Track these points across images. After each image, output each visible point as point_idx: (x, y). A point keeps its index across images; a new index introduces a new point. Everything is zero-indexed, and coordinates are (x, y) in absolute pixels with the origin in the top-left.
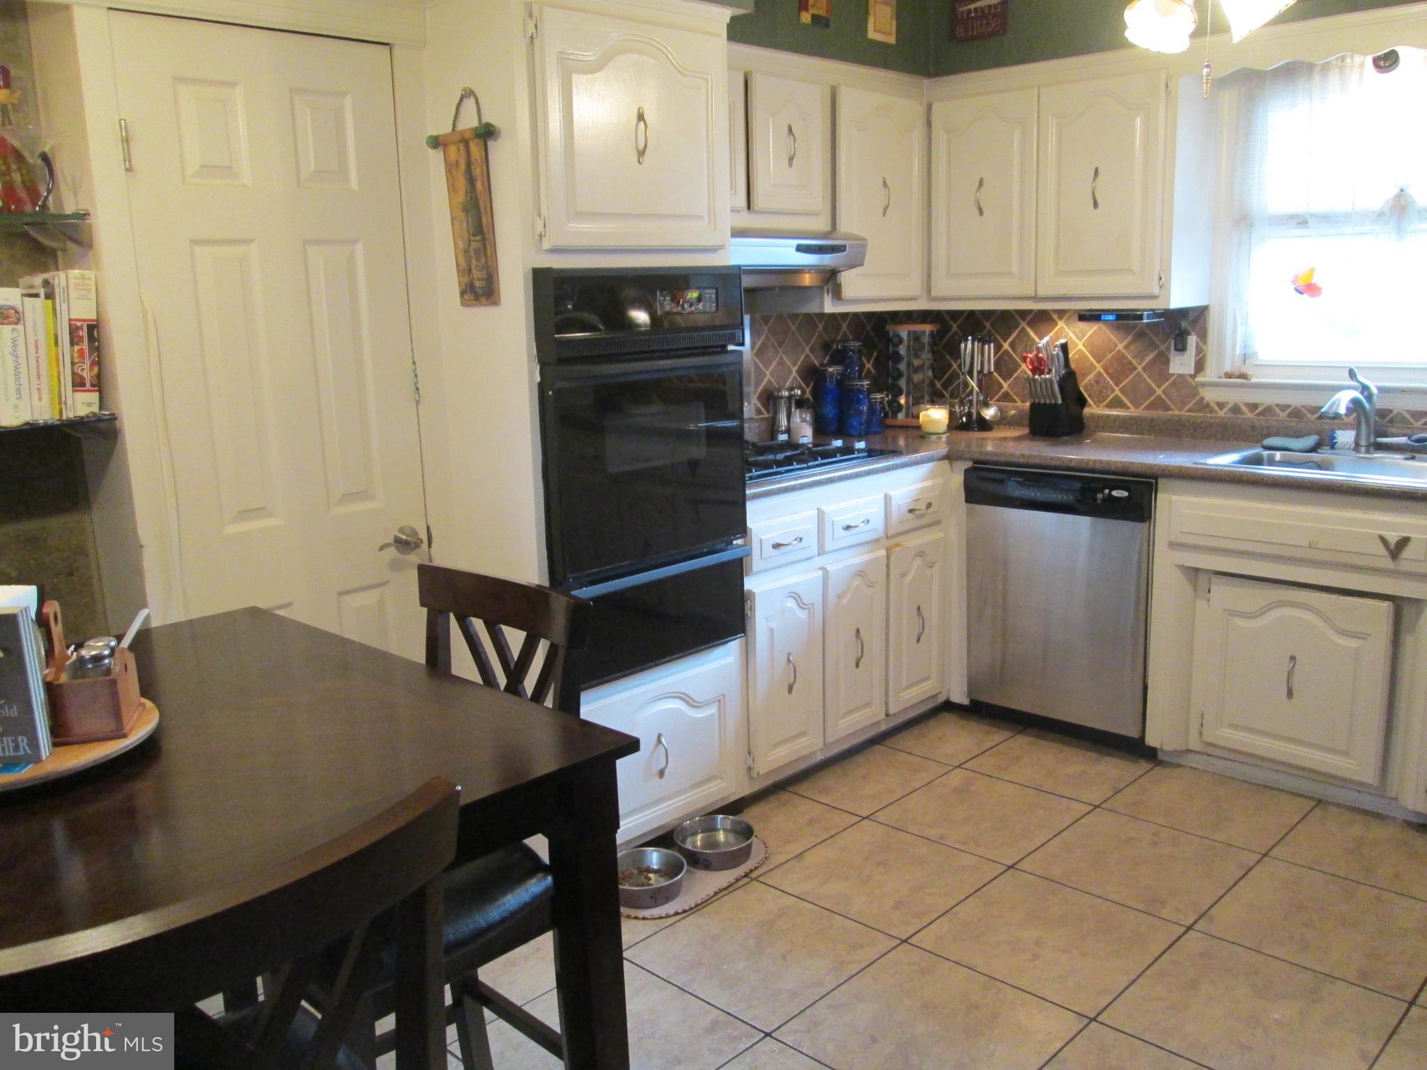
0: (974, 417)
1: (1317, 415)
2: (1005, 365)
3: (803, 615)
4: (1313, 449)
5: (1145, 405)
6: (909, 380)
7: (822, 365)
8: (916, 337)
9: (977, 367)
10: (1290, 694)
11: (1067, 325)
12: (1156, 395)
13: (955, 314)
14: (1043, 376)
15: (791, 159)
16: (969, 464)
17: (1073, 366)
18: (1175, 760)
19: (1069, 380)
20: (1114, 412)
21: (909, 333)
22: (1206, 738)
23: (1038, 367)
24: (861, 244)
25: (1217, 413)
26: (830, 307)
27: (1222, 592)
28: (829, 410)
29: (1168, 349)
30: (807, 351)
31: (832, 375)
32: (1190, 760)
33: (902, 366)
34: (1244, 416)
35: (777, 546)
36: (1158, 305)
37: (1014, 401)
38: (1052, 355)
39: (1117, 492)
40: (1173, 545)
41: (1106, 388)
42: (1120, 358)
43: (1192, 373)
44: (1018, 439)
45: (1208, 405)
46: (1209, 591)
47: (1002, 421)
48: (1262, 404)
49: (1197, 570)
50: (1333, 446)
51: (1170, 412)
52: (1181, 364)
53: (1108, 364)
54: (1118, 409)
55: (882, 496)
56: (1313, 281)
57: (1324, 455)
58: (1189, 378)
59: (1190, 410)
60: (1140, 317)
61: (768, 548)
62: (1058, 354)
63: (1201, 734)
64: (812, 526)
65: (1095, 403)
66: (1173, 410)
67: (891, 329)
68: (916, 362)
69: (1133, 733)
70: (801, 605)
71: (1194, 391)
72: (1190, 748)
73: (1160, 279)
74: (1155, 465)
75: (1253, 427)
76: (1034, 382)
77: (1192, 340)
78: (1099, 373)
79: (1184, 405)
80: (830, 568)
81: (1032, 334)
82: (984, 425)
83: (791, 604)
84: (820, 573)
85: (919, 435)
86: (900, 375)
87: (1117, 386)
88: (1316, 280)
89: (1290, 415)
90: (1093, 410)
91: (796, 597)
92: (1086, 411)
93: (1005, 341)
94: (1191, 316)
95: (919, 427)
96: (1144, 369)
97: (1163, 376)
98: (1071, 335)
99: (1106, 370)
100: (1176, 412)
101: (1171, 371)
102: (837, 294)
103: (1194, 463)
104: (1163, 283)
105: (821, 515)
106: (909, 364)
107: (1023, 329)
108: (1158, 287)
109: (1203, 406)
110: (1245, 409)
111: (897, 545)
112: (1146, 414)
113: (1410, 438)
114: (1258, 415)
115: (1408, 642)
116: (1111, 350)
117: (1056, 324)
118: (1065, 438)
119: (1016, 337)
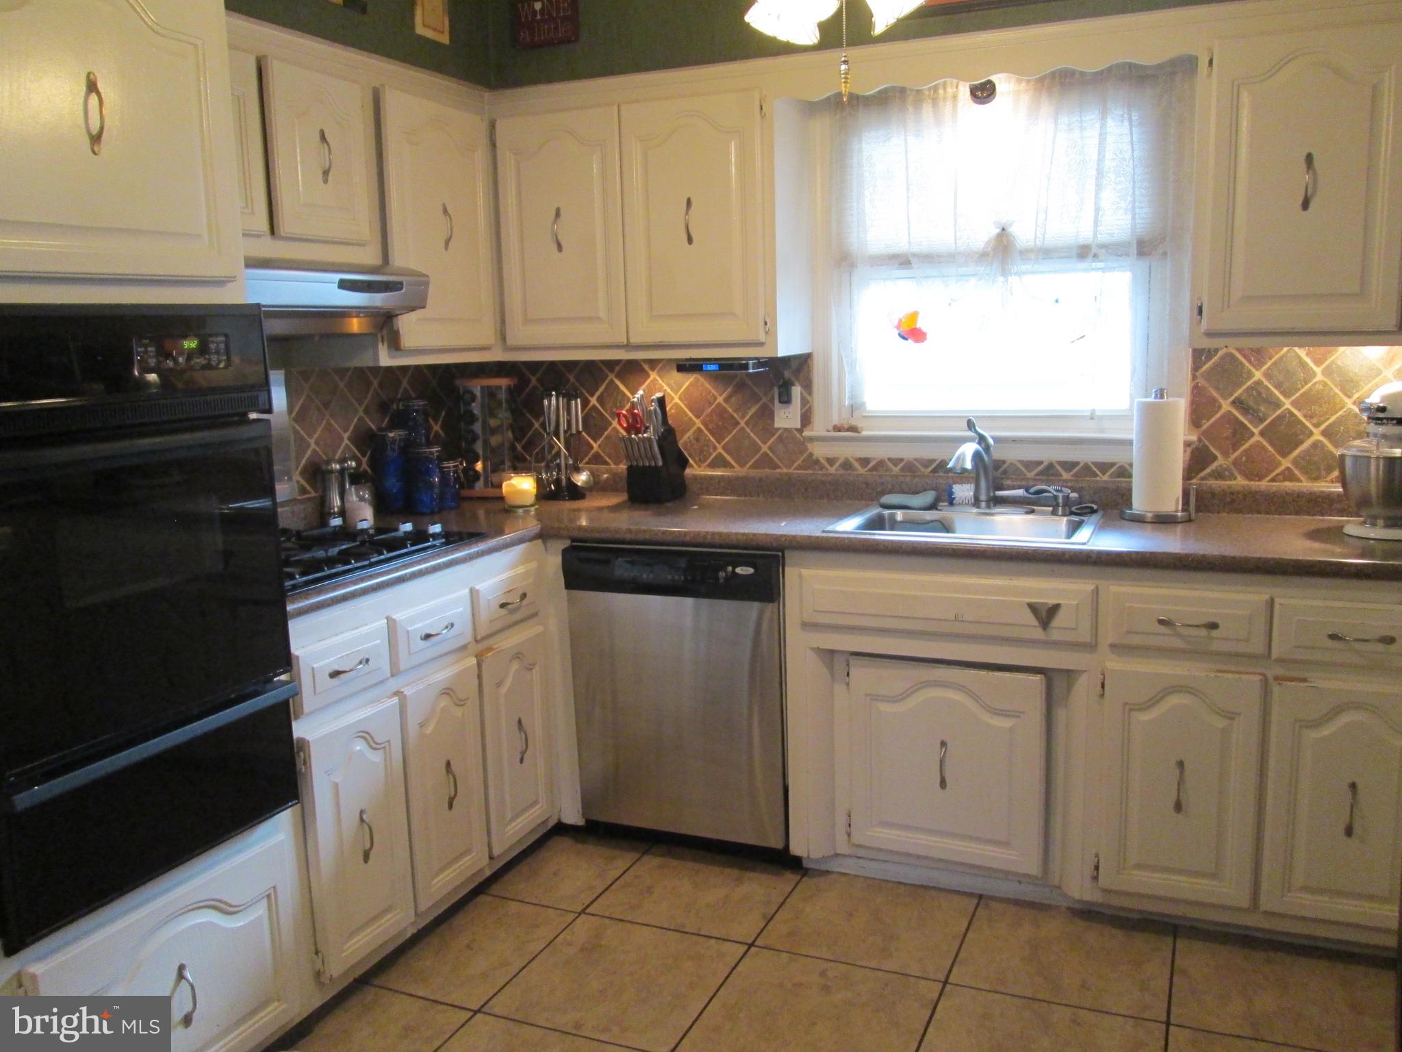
0: (564, 483)
1: (930, 469)
2: (594, 423)
3: (376, 757)
4: (933, 507)
5: (750, 464)
6: (486, 443)
7: (380, 429)
8: (490, 393)
9: (563, 426)
10: (943, 783)
11: (660, 376)
12: (761, 452)
13: (534, 366)
14: (640, 435)
15: (326, 173)
16: (567, 543)
17: (671, 422)
18: (823, 867)
19: (668, 437)
20: (718, 473)
21: (482, 388)
22: (856, 838)
23: (635, 425)
24: (422, 282)
25: (827, 469)
26: (386, 359)
27: (861, 674)
28: (392, 483)
29: (772, 400)
30: (361, 413)
31: (394, 441)
32: (835, 866)
33: (477, 427)
34: (855, 473)
35: (335, 674)
36: (763, 353)
37: (607, 463)
38: (650, 410)
39: (742, 570)
40: (806, 626)
41: (707, 445)
42: (721, 412)
43: (799, 427)
44: (614, 508)
45: (817, 462)
46: (848, 675)
47: (597, 486)
48: (874, 459)
49: (832, 652)
50: (951, 503)
51: (778, 470)
52: (786, 418)
53: (708, 419)
54: (723, 469)
55: (467, 591)
56: (918, 325)
57: (943, 513)
58: (795, 432)
59: (799, 468)
60: (746, 367)
61: (325, 682)
62: (655, 410)
63: (849, 835)
64: (381, 642)
65: (695, 462)
66: (780, 467)
67: (459, 383)
68: (493, 423)
69: (775, 843)
70: (374, 745)
71: (801, 446)
72: (838, 852)
73: (766, 323)
74: (782, 536)
75: (867, 484)
76: (630, 441)
77: (797, 391)
78: (699, 430)
79: (794, 462)
80: (408, 691)
81: (622, 387)
82: (575, 493)
83: (359, 746)
84: (395, 700)
85: (504, 509)
86: (475, 438)
87: (719, 443)
89: (902, 469)
90: (695, 470)
91: (366, 736)
92: (688, 471)
93: (592, 396)
94: (794, 365)
95: (501, 498)
96: (747, 423)
97: (769, 430)
98: (666, 387)
99: (706, 426)
100: (785, 470)
101: (777, 425)
102: (395, 343)
103: (824, 532)
104: (769, 325)
105: (391, 623)
106: (485, 424)
107: (612, 382)
108: (764, 333)
109: (813, 463)
110: (856, 465)
111: (490, 649)
112: (754, 473)
113: (1027, 491)
114: (870, 470)
115: (1061, 715)
116: (710, 404)
117: (648, 376)
118: (669, 504)
119: (604, 391)
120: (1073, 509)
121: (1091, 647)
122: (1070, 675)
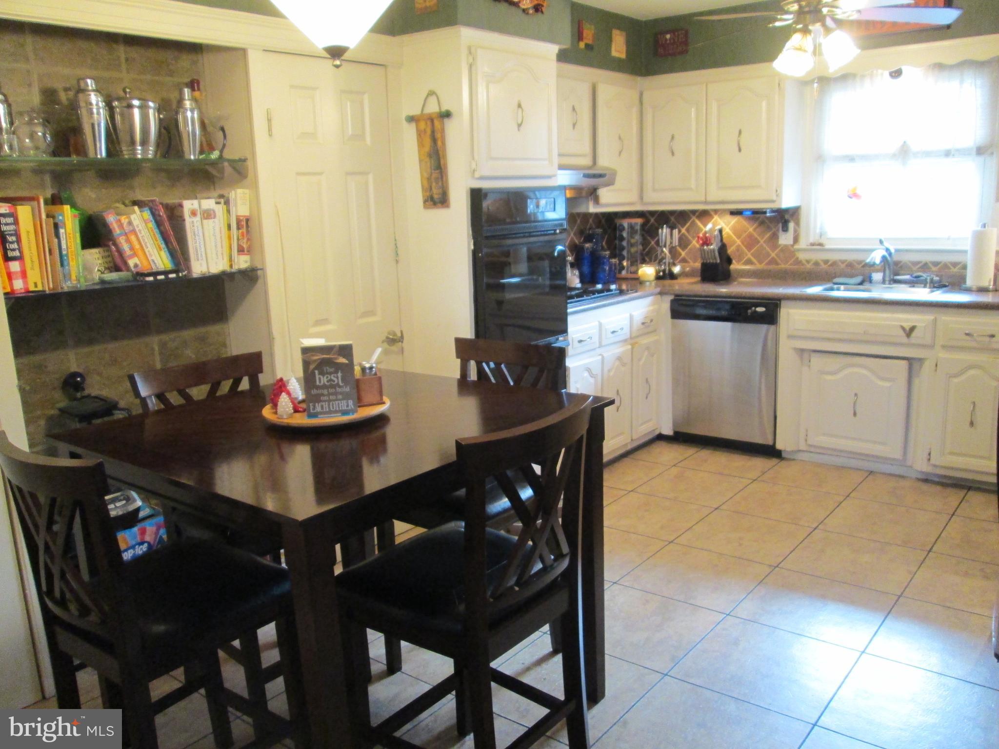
0: (667, 272)
1: (861, 266)
2: (684, 242)
3: (592, 380)
4: (861, 283)
5: (765, 262)
6: (628, 252)
7: (580, 243)
8: (631, 227)
9: (668, 243)
10: (855, 414)
11: (720, 218)
12: (771, 257)
13: (652, 213)
14: (709, 247)
15: (574, 125)
16: (672, 297)
17: (725, 241)
18: (792, 457)
19: (723, 248)
20: (747, 267)
21: (628, 224)
22: (809, 442)
23: (706, 242)
24: (614, 174)
25: (806, 266)
26: (592, 209)
27: (816, 360)
28: (586, 269)
29: (778, 230)
30: (572, 235)
31: (588, 249)
32: (800, 456)
33: (624, 243)
34: (821, 267)
35: (580, 341)
36: (775, 206)
37: (689, 262)
38: (714, 235)
39: (759, 309)
40: (790, 337)
41: (743, 253)
42: (750, 236)
43: (792, 244)
44: (695, 283)
45: (801, 262)
46: (810, 361)
48: (831, 260)
49: (802, 350)
50: (871, 281)
51: (780, 266)
52: (785, 239)
53: (743, 240)
54: (750, 265)
55: (628, 315)
57: (867, 286)
58: (790, 246)
59: (791, 264)
60: (765, 213)
61: (576, 344)
63: (806, 440)
64: (595, 331)
65: (737, 262)
67: (618, 222)
68: (633, 241)
69: (770, 442)
70: (592, 375)
72: (800, 449)
73: (777, 191)
74: (779, 294)
75: (827, 273)
76: (703, 250)
77: (791, 225)
78: (739, 245)
79: (788, 262)
80: (605, 355)
81: (699, 224)
82: (672, 276)
83: (586, 374)
84: (600, 357)
85: (637, 283)
86: (623, 248)
87: (749, 251)
88: (858, 192)
89: (846, 265)
90: (735, 266)
91: (589, 370)
92: (732, 267)
93: (683, 228)
94: (791, 213)
95: (637, 279)
96: (765, 242)
97: (775, 246)
98: (723, 223)
99: (743, 243)
100: (783, 266)
101: (780, 243)
102: (596, 200)
103: (801, 292)
104: (778, 193)
105: (600, 325)
106: (628, 242)
107: (694, 221)
108: (775, 196)
109: (798, 262)
110: (822, 264)
111: (636, 343)
112: (766, 267)
113: (911, 276)
114: (829, 266)
115: (916, 382)
116: (745, 232)
117: (713, 218)
118: (721, 282)
119: (689, 226)
120: (935, 285)
121: (932, 347)
122: (921, 360)
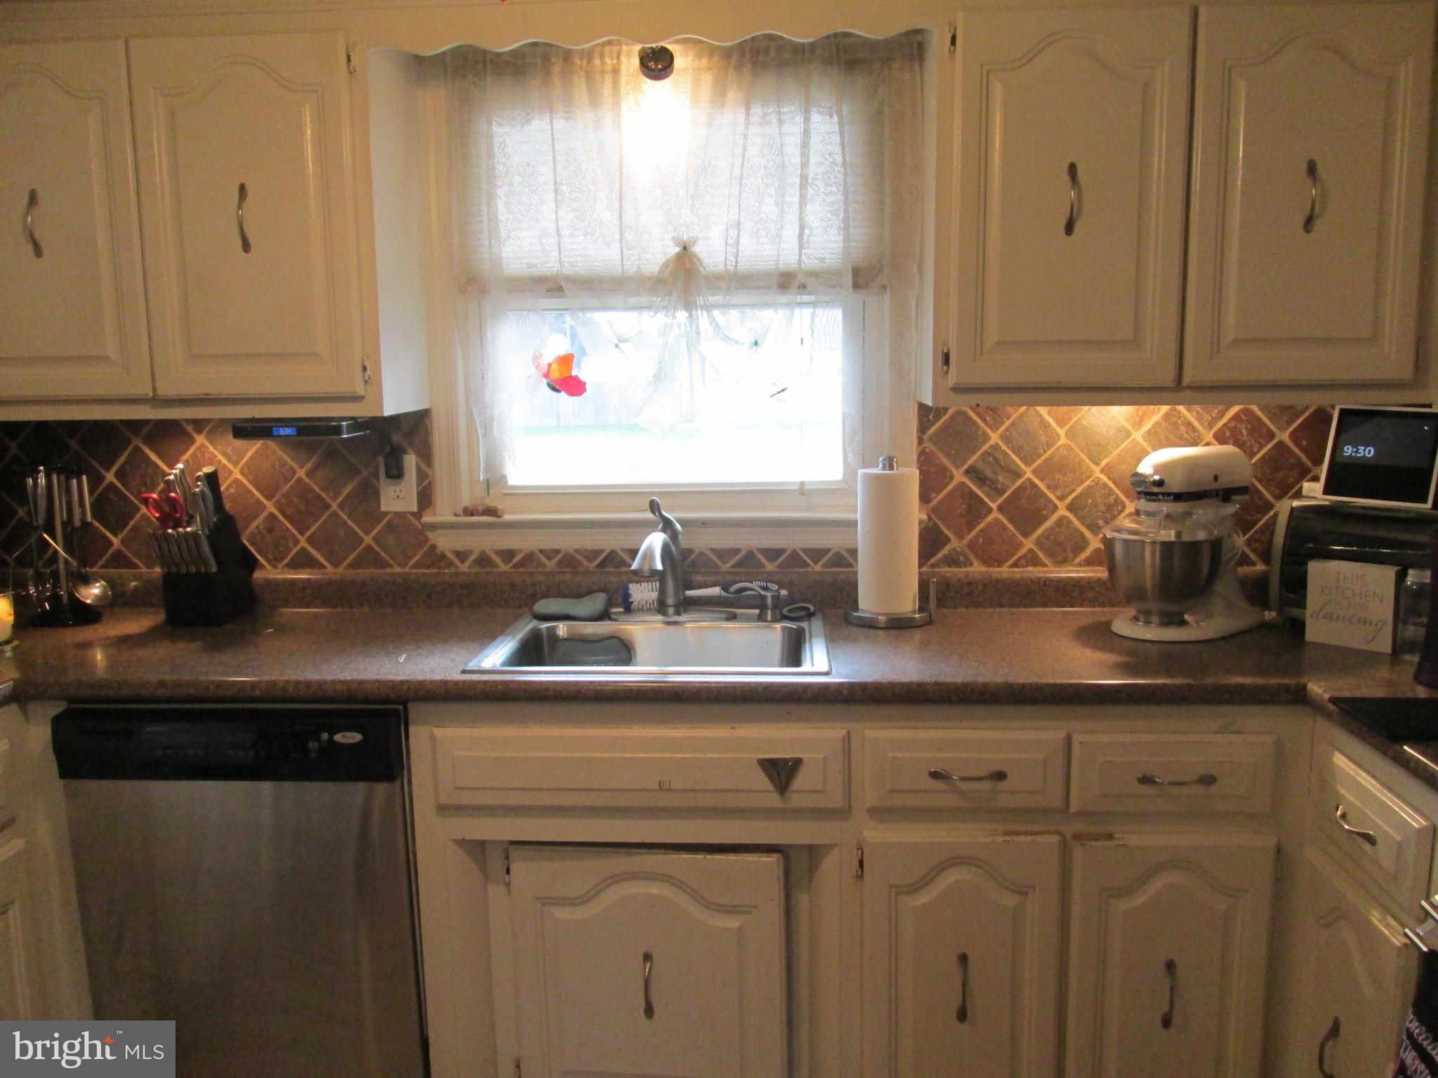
1: (596, 563)
2: (110, 509)
4: (604, 616)
5: (348, 561)
9: (60, 518)
10: (649, 1011)
11: (211, 442)
12: (363, 545)
13: (10, 428)
14: (180, 530)
16: (61, 706)
17: (228, 506)
19: (224, 530)
20: (301, 575)
23: (172, 513)
25: (457, 567)
27: (523, 869)
29: (376, 475)
34: (496, 570)
36: (361, 411)
37: (135, 566)
38: (194, 494)
39: (344, 736)
40: (442, 809)
41: (285, 538)
42: (302, 490)
43: (415, 510)
45: (443, 556)
46: (508, 872)
47: (118, 601)
48: (521, 551)
49: (482, 844)
50: (628, 608)
51: (388, 570)
52: (397, 498)
53: (283, 501)
54: (308, 570)
56: (574, 373)
57: (619, 624)
58: (410, 517)
59: (418, 565)
60: (337, 430)
62: (202, 492)
65: (270, 563)
66: (391, 566)
71: (420, 535)
73: (365, 369)
74: (402, 682)
75: (513, 586)
76: (166, 540)
77: (410, 461)
78: (272, 515)
79: (409, 558)
81: (153, 457)
82: (82, 612)
87: (302, 534)
89: (559, 564)
90: (268, 573)
92: (258, 575)
93: (108, 470)
94: (406, 425)
96: (341, 506)
97: (371, 516)
98: (220, 457)
99: (282, 510)
100: (398, 570)
101: (383, 508)
103: (464, 672)
104: (370, 373)
107: (137, 449)
108: (362, 383)
109: (436, 557)
110: (497, 559)
112: (352, 574)
113: (725, 589)
114: (514, 566)
116: (287, 480)
117: (193, 441)
118: (229, 627)
119: (126, 463)
120: (785, 611)
121: (842, 814)
122: (814, 852)
